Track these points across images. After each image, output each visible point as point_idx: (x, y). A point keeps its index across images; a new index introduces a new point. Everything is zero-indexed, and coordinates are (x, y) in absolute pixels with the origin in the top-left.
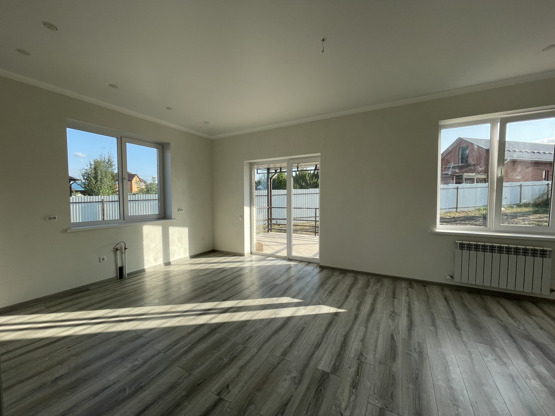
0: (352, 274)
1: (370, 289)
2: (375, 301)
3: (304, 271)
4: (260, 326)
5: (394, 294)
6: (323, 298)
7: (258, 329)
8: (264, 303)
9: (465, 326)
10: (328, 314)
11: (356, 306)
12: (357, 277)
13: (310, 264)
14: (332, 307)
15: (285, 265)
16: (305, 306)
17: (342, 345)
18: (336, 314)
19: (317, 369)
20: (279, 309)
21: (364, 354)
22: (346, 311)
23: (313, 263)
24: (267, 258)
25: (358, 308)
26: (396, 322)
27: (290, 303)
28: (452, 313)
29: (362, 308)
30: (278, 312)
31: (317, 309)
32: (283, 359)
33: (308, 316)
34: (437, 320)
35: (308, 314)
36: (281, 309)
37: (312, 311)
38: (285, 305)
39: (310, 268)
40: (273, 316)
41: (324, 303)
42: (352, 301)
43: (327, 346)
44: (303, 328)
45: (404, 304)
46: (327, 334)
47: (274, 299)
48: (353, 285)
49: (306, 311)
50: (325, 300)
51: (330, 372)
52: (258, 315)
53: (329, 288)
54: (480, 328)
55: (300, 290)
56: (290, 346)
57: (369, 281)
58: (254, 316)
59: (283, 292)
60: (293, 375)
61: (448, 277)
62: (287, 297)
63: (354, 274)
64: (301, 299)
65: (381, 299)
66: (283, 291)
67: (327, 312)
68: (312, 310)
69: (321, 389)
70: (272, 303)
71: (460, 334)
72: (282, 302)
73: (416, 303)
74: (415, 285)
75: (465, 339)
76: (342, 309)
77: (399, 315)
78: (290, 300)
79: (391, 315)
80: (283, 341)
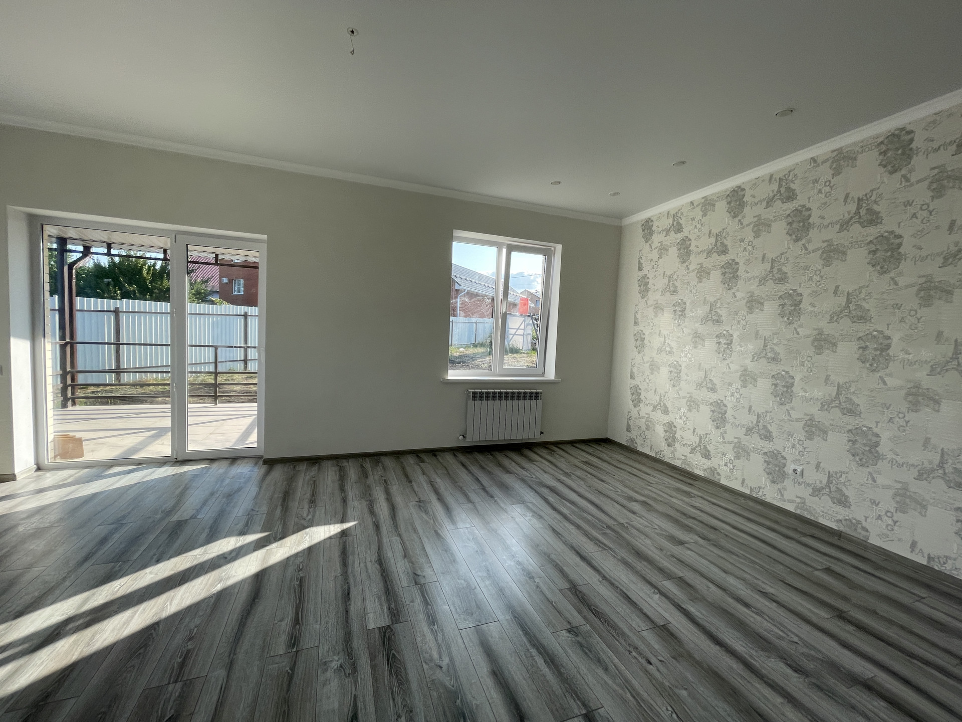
0: (330, 462)
1: (371, 478)
2: (387, 493)
3: (233, 477)
4: (197, 621)
5: (406, 476)
6: (305, 515)
7: (196, 629)
8: (172, 570)
9: (495, 490)
10: (330, 538)
11: (366, 510)
12: (340, 465)
13: (239, 462)
14: (330, 524)
15: (174, 475)
16: (279, 540)
17: (382, 575)
18: (344, 533)
19: (369, 632)
20: (224, 568)
21: (419, 573)
22: (356, 522)
23: (244, 458)
24: (103, 472)
25: (372, 512)
26: (431, 513)
27: (241, 547)
28: (477, 480)
29: (377, 510)
30: (223, 574)
31: (305, 537)
32: (297, 652)
33: (296, 555)
34: (469, 494)
35: (294, 552)
36: (229, 566)
37: (299, 544)
38: (233, 554)
39: (243, 469)
40: (219, 587)
41: (311, 524)
42: (356, 503)
43: (360, 588)
44: (301, 581)
45: (426, 487)
46: (350, 571)
47: (196, 554)
48: (342, 478)
49: (286, 549)
50: (310, 517)
51: (391, 623)
52: (175, 602)
53: (305, 495)
54: (507, 487)
55: (248, 515)
56: (297, 621)
57: (362, 466)
58: (163, 609)
59: (210, 531)
60: (334, 665)
61: (461, 437)
62: (226, 539)
63: (334, 462)
64: (261, 532)
65: (395, 489)
66: (207, 531)
67: (327, 536)
68: (297, 543)
69: (393, 654)
70: (195, 563)
71: (495, 501)
72: (221, 552)
73: (438, 480)
74: (422, 456)
75: (502, 505)
76: (349, 522)
77: (428, 502)
78: (237, 542)
79: (420, 506)
80: (276, 622)
